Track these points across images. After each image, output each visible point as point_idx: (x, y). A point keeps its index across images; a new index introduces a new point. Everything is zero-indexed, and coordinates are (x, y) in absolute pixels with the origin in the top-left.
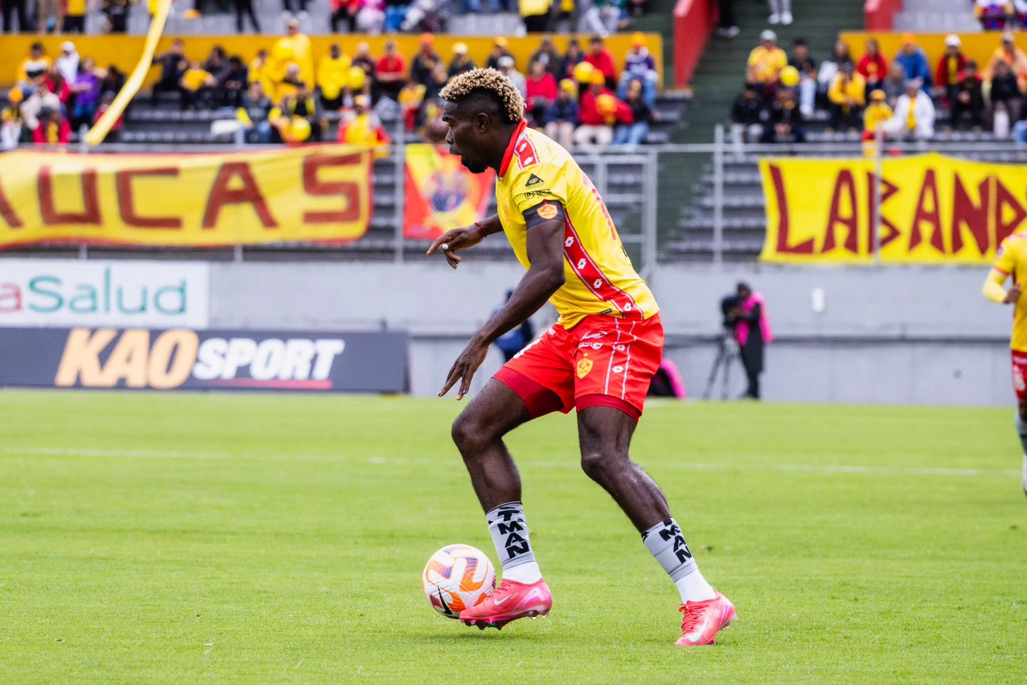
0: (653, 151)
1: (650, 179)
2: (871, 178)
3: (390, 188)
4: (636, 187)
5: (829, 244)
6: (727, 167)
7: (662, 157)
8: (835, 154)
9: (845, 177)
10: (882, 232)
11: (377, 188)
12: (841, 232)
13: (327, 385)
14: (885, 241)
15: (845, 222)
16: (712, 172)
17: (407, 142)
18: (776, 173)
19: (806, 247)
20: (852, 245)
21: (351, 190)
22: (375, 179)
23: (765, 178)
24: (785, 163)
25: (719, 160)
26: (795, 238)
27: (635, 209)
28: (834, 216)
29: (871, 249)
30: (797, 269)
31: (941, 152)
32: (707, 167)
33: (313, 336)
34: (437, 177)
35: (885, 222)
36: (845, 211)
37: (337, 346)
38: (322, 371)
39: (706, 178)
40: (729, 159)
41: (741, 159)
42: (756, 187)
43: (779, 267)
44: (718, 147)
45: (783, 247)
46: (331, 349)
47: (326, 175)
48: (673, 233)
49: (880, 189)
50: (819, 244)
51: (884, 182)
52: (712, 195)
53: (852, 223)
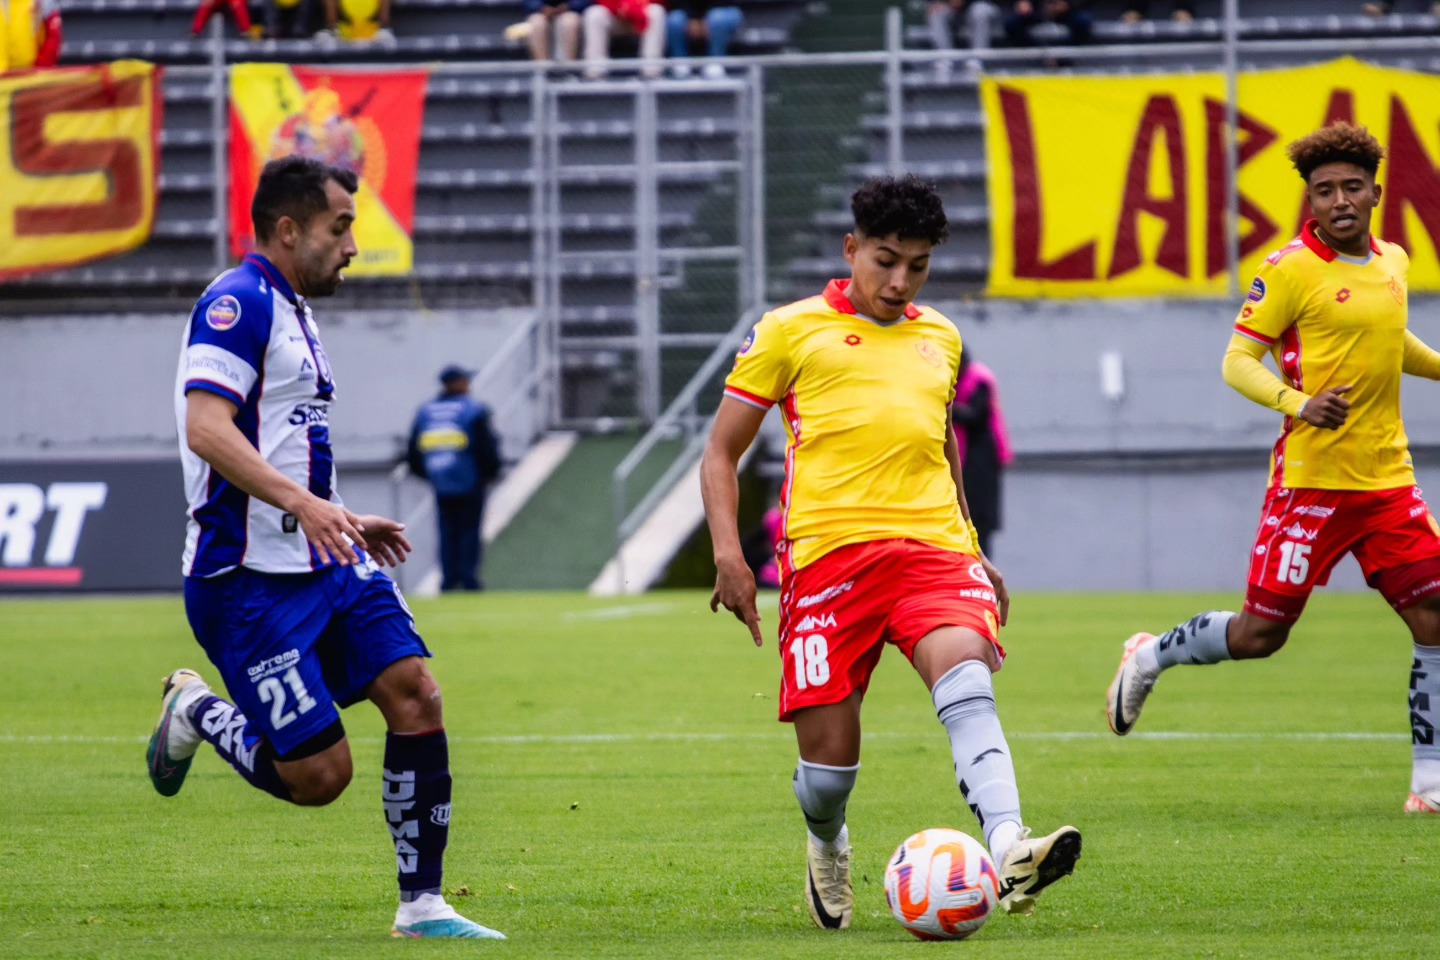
0: (755, 63)
1: (750, 125)
2: (1215, 112)
3: (202, 153)
4: (722, 144)
5: (1126, 256)
6: (912, 96)
7: (773, 78)
8: (1141, 64)
9: (1161, 112)
10: (1239, 226)
11: (169, 155)
12: (1151, 231)
13: (73, 577)
14: (1248, 246)
15: (1158, 209)
16: (882, 110)
17: (231, 59)
18: (1014, 106)
19: (1077, 265)
20: (1173, 258)
21: (119, 161)
22: (164, 137)
23: (992, 118)
24: (1033, 86)
25: (894, 80)
26: (1053, 247)
27: (722, 190)
28: (1135, 196)
29: (1217, 263)
30: (1063, 310)
31: (1362, 55)
32: (871, 98)
33: (42, 474)
34: (291, 130)
35: (1247, 209)
36: (1160, 185)
37: (93, 494)
38: (62, 548)
39: (869, 122)
40: (916, 79)
41: (943, 77)
42: (973, 134)
43: (1028, 307)
44: (893, 55)
45: (1027, 263)
46: (76, 501)
47: (62, 128)
48: (801, 238)
49: (1234, 136)
50: (1104, 257)
51: (1244, 122)
52: (883, 158)
53: (1173, 212)
